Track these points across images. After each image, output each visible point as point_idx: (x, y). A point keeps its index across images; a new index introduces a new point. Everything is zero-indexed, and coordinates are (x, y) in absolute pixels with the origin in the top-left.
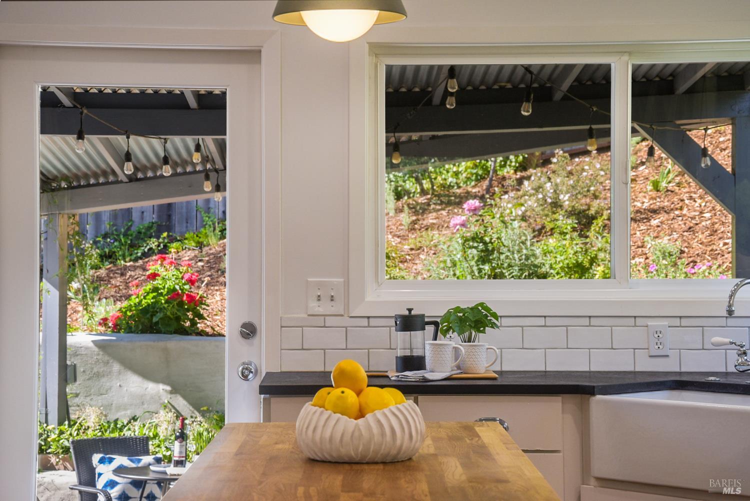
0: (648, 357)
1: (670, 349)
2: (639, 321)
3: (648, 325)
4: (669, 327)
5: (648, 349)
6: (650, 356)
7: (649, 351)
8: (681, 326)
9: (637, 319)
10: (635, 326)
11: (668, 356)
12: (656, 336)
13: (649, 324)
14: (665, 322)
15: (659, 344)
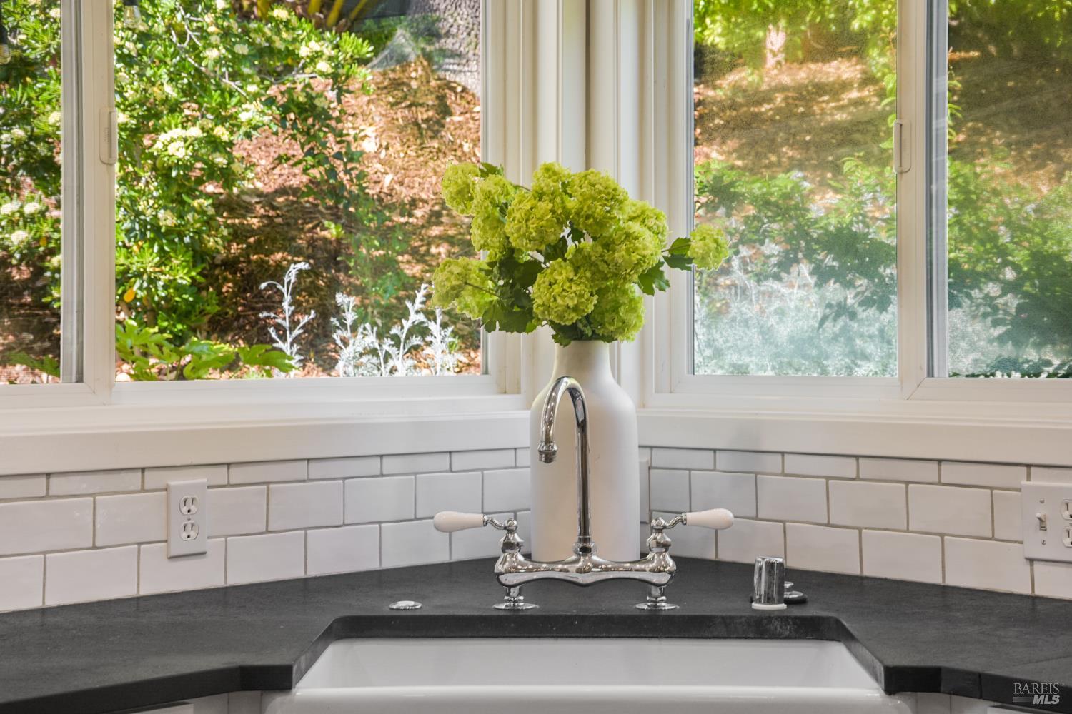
0: (167, 560)
1: (209, 538)
2: (152, 479)
3: (167, 485)
4: (209, 487)
5: (166, 541)
6: (171, 558)
7: (168, 547)
8: (229, 485)
9: (146, 473)
10: (143, 490)
11: (203, 554)
12: (185, 509)
13: (172, 483)
14: (201, 478)
15: (189, 527)
